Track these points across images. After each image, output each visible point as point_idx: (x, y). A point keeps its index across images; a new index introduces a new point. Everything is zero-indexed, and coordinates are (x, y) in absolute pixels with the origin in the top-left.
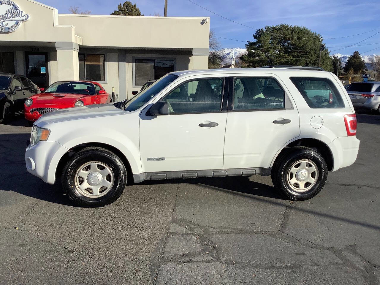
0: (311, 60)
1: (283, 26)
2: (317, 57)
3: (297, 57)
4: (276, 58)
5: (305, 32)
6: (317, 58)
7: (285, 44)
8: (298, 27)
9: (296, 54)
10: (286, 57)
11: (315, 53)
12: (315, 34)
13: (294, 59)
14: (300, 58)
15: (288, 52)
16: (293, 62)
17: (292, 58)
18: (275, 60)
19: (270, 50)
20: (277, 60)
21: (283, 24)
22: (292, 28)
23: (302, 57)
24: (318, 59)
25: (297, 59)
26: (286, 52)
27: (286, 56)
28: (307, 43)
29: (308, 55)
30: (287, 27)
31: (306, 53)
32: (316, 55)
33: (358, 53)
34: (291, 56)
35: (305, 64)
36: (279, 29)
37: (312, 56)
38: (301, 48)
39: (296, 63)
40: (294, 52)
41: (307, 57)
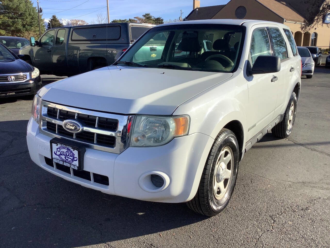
0: (27, 21)
2: (32, 19)
3: (11, 18)
6: (32, 20)
9: (11, 15)
10: (2, 18)
11: (30, 15)
14: (16, 20)
16: (9, 23)
17: (7, 19)
23: (18, 19)
24: (33, 21)
25: (14, 20)
28: (19, 5)
29: (23, 16)
32: (31, 17)
33: (56, 17)
34: (6, 17)
35: (22, 25)
37: (27, 18)
38: (16, 10)
39: (13, 24)
40: (8, 13)
41: (23, 19)
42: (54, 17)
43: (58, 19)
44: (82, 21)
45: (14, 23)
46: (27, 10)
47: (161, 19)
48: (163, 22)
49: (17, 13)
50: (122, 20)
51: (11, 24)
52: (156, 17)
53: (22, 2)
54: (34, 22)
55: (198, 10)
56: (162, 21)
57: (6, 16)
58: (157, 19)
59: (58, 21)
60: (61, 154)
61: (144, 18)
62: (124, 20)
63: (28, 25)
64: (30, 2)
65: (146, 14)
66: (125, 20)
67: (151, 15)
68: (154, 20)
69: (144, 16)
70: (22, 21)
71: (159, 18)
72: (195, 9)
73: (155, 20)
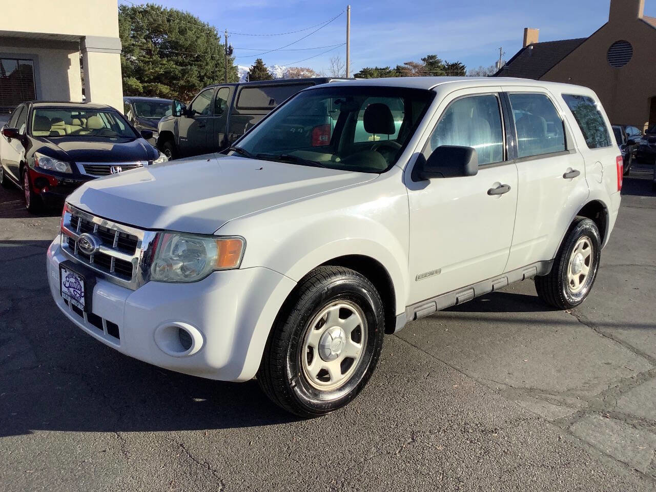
0: (207, 70)
1: (152, 7)
2: (217, 65)
3: (181, 64)
4: (148, 65)
5: (191, 21)
6: (216, 67)
7: (157, 40)
8: (177, 12)
9: (180, 59)
10: (164, 65)
11: (212, 58)
12: (208, 26)
13: (180, 68)
14: (189, 67)
15: (167, 56)
16: (177, 72)
17: (174, 66)
18: (147, 68)
19: (133, 50)
20: (149, 69)
21: (150, 3)
22: (168, 13)
23: (191, 65)
24: (217, 69)
25: (184, 68)
26: (162, 55)
27: (164, 62)
28: (196, 41)
29: (200, 60)
30: (158, 9)
31: (198, 59)
32: (214, 62)
33: (262, 62)
34: (172, 63)
35: (198, 77)
36: (145, 13)
37: (207, 64)
38: (189, 50)
39: (183, 75)
40: (177, 55)
41: (200, 66)
42: (259, 62)
43: (265, 66)
44: (308, 70)
45: (184, 72)
46: (209, 50)
47: (461, 65)
48: (465, 71)
49: (191, 56)
50: (381, 69)
51: (180, 75)
52: (451, 63)
53: (201, 36)
54: (220, 71)
55: (532, 47)
56: (464, 69)
57: (173, 61)
58: (453, 65)
59: (265, 70)
60: (70, 287)
61: (424, 64)
62: (384, 69)
63: (209, 78)
64: (216, 35)
65: (429, 57)
66: (387, 68)
67: (439, 58)
68: (446, 67)
69: (424, 60)
70: (199, 70)
71: (456, 64)
72: (527, 45)
73: (448, 68)
